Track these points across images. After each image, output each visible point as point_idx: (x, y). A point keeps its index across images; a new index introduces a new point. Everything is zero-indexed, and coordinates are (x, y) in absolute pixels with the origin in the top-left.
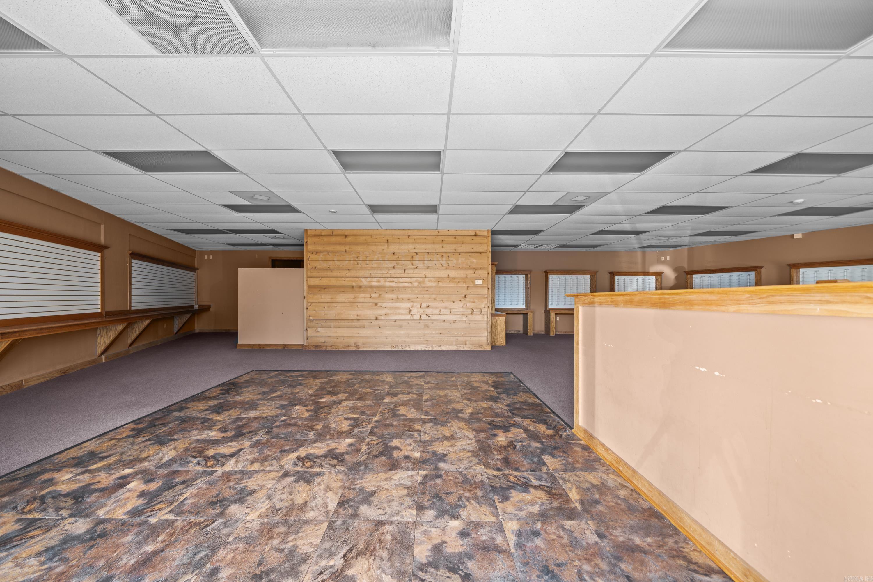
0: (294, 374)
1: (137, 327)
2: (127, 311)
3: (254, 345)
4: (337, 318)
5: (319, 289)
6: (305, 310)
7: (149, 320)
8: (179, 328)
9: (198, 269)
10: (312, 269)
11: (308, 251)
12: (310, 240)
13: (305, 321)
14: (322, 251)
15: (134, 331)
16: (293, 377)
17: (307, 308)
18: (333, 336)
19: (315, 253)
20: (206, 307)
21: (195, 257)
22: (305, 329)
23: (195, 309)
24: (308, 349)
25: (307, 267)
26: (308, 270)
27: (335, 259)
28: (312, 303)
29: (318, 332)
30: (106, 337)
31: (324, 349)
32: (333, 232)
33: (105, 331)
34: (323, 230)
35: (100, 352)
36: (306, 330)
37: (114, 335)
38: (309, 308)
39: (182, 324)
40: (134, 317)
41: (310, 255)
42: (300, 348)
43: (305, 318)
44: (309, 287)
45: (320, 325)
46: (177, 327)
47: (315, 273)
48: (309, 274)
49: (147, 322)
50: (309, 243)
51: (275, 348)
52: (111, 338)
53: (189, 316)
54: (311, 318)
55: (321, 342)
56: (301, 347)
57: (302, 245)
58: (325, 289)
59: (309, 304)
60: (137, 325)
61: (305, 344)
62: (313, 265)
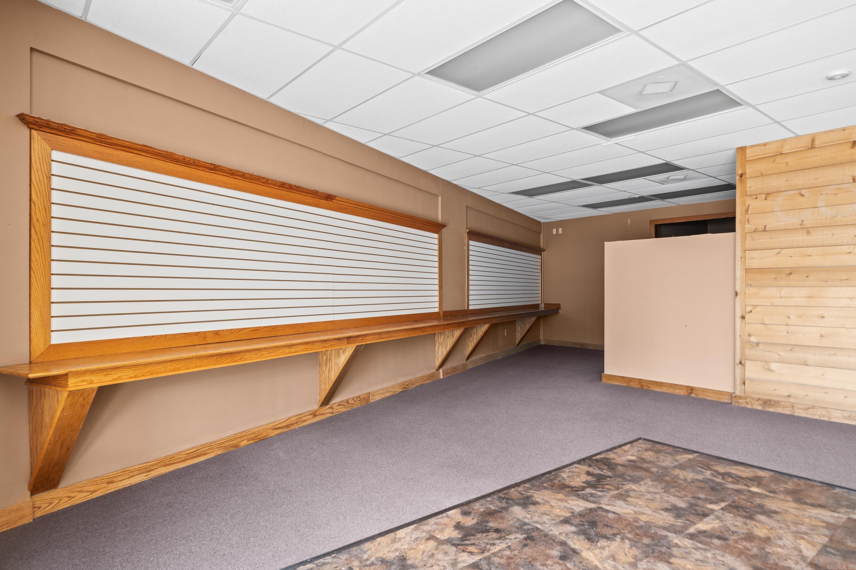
0: (734, 470)
1: (474, 334)
2: (465, 311)
3: (631, 380)
4: (825, 342)
5: (773, 276)
6: (738, 320)
7: (487, 325)
8: (522, 336)
9: (544, 250)
10: (755, 231)
11: (745, 194)
12: (749, 170)
13: (738, 343)
14: (782, 189)
15: (472, 339)
16: (737, 479)
17: (743, 317)
18: (814, 387)
19: (763, 196)
20: (554, 307)
21: (539, 233)
22: (738, 361)
23: (540, 310)
24: (744, 405)
25: (743, 228)
26: (744, 235)
27: (820, 204)
28: (755, 306)
29: (770, 370)
30: (444, 345)
31: (787, 411)
32: (813, 140)
33: (442, 337)
34: (784, 141)
35: (437, 365)
36: (740, 363)
37: (451, 344)
38: (747, 316)
39: (525, 332)
40: (471, 321)
41: (749, 201)
42: (726, 400)
43: (738, 338)
44: (748, 271)
45: (777, 356)
46: (519, 336)
47: (763, 240)
48: (749, 243)
49: (486, 327)
50: (748, 175)
51: (670, 391)
52: (449, 347)
53: (533, 319)
54: (753, 339)
55: (781, 396)
56: (727, 397)
57: (731, 187)
58: (790, 274)
59: (749, 309)
60: (475, 330)
61: (738, 393)
62: (758, 222)
